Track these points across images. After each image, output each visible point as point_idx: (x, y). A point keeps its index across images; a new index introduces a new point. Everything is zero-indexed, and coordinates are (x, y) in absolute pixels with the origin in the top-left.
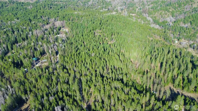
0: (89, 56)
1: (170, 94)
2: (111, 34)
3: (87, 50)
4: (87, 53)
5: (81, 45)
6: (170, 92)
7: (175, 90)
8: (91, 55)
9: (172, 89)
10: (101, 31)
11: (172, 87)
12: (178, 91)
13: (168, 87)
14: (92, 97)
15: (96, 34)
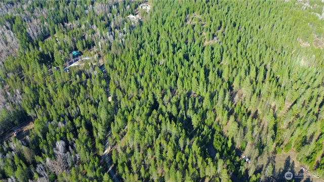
0: (154, 63)
1: (281, 171)
2: (218, 25)
3: (156, 50)
4: (151, 57)
5: (152, 41)
6: (283, 167)
7: (296, 166)
8: (157, 62)
9: (291, 162)
10: (200, 17)
11: (293, 159)
12: (304, 169)
13: (284, 156)
14: (124, 138)
15: (188, 22)
